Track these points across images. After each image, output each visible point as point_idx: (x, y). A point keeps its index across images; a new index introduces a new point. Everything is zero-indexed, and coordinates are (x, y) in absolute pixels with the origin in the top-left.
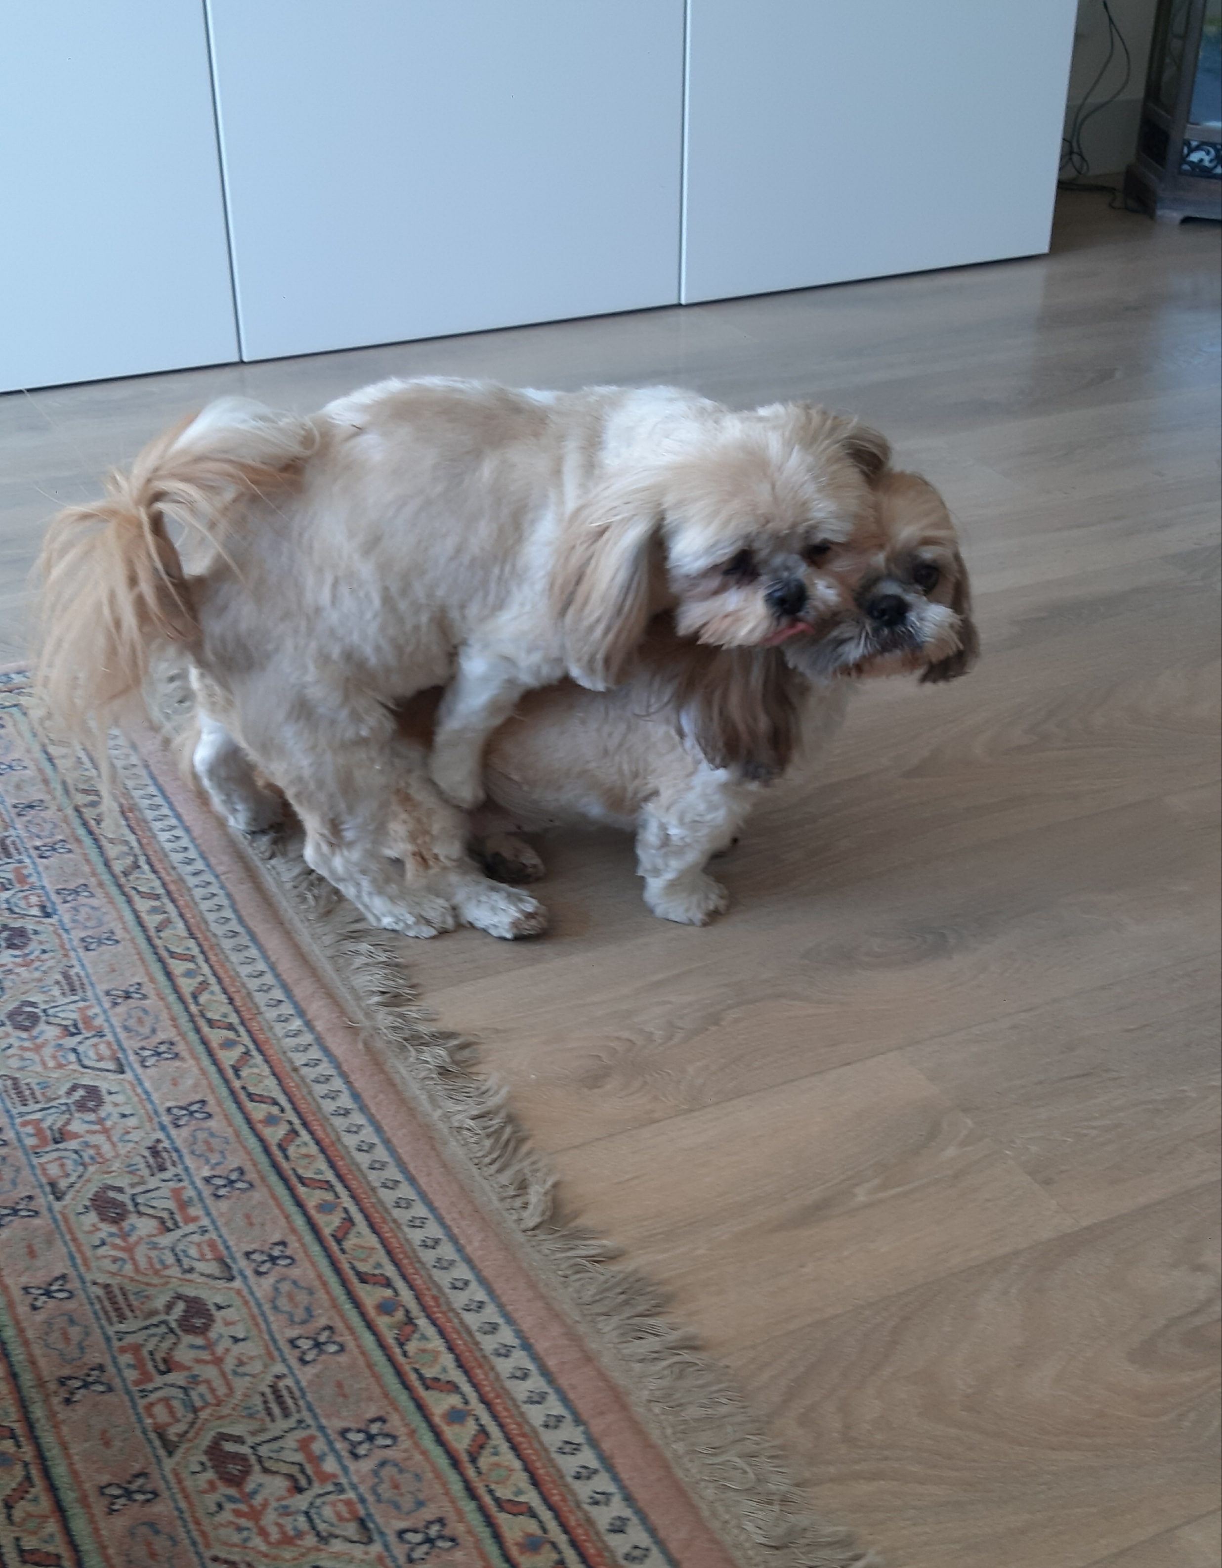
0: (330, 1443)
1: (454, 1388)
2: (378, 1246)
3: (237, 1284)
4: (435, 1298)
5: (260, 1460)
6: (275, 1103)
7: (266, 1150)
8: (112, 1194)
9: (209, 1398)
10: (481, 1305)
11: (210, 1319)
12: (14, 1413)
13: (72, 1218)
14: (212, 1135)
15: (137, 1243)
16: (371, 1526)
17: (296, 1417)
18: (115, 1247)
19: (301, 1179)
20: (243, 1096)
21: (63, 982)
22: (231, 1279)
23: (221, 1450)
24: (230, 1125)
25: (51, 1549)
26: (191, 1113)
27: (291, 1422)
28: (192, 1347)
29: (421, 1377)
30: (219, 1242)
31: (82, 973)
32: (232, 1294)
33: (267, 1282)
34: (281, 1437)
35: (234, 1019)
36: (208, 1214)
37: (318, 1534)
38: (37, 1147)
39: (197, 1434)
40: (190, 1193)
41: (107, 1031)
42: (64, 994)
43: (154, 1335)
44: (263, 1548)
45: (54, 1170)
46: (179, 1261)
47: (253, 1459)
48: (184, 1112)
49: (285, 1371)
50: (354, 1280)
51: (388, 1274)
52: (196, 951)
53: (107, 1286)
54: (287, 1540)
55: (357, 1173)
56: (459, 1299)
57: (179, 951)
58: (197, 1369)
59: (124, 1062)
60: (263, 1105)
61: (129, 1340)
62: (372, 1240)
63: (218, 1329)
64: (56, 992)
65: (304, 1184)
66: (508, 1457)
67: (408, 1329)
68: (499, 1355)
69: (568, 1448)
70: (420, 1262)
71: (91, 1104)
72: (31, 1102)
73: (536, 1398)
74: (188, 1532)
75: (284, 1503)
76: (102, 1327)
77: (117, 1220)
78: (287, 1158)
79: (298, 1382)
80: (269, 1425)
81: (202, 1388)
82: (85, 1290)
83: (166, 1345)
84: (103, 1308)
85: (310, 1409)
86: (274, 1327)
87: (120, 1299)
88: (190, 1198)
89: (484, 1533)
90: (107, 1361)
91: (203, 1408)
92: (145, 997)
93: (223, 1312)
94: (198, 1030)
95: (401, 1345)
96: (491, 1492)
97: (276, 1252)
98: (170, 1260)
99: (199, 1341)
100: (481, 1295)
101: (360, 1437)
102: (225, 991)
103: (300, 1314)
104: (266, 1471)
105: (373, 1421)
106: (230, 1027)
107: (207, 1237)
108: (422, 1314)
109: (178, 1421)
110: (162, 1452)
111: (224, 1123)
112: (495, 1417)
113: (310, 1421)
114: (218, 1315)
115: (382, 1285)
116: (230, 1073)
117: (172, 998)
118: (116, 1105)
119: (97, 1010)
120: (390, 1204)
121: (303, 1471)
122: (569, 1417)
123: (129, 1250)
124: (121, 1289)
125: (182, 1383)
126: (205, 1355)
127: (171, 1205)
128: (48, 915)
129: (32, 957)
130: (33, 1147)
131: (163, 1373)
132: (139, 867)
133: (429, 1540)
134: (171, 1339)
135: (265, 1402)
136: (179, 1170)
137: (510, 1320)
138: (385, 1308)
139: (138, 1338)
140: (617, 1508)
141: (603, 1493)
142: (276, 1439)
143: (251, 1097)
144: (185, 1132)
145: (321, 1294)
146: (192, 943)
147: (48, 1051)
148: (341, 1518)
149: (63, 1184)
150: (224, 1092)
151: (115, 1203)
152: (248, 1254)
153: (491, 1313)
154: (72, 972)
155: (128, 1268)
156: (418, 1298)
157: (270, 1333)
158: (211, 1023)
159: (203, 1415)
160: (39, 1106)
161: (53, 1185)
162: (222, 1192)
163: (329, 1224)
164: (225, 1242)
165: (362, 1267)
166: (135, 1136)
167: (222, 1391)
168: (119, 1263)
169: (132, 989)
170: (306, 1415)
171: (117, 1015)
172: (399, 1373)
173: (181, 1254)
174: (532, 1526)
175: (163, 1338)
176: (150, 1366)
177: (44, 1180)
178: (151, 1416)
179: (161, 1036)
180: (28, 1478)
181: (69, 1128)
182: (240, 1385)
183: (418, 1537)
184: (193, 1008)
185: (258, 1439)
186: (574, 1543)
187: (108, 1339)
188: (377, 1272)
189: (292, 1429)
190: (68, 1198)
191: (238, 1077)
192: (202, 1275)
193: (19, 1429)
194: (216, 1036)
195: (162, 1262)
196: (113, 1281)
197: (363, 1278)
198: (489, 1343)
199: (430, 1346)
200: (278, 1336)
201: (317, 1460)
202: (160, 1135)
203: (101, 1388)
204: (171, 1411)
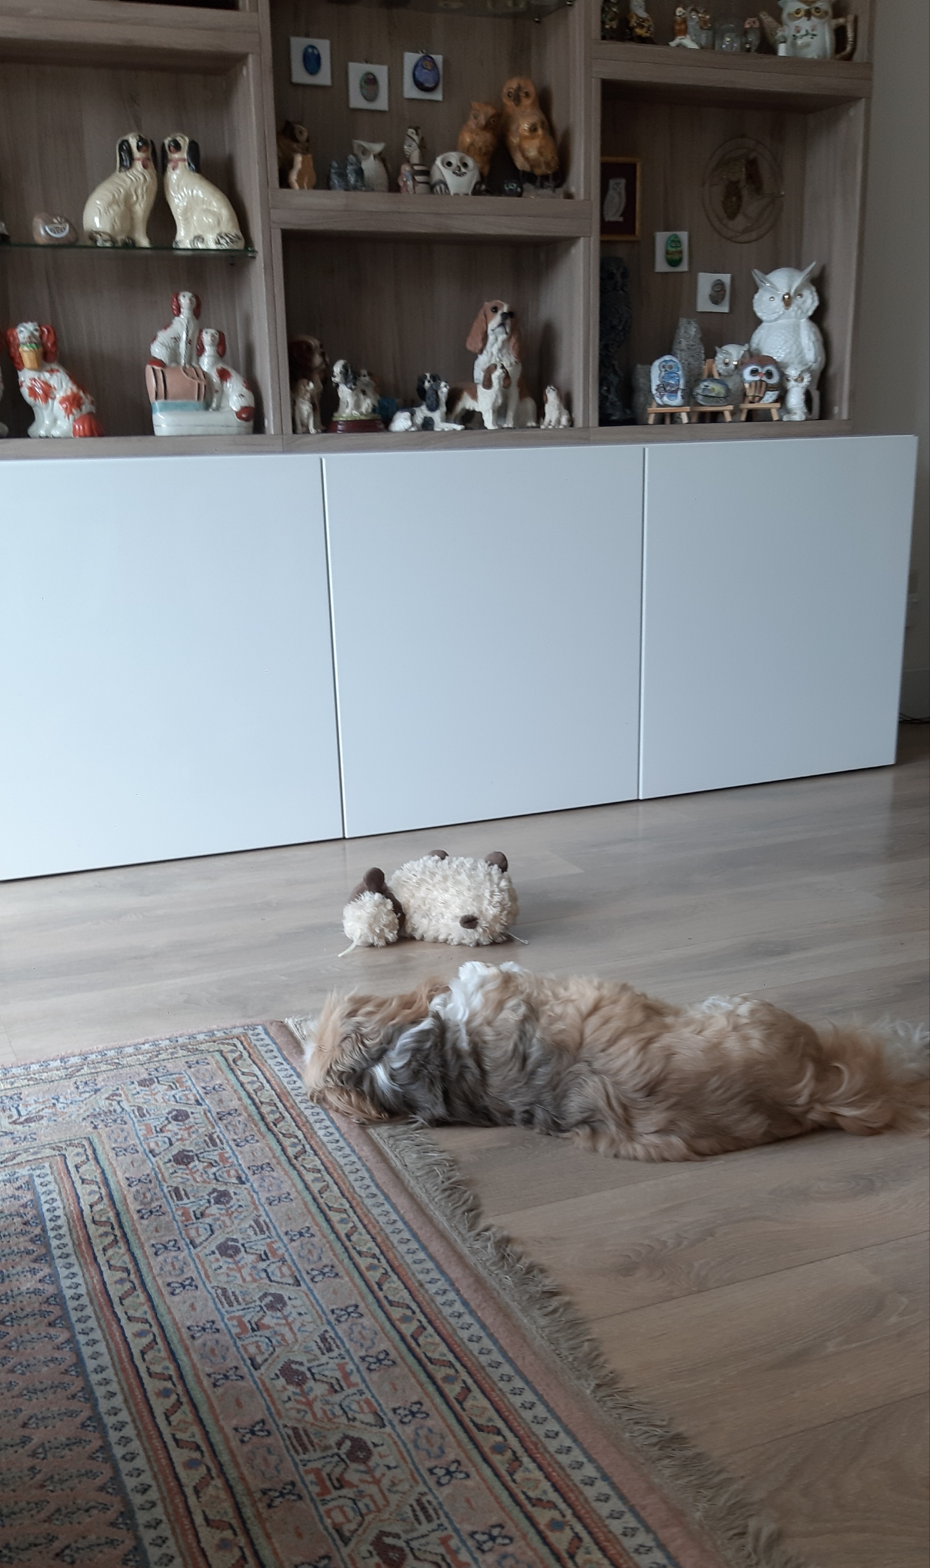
0: (463, 1542)
1: (553, 1506)
2: (489, 1406)
3: (388, 1429)
4: (536, 1445)
5: (412, 1549)
6: (408, 1307)
7: (403, 1338)
8: (294, 1366)
9: (372, 1507)
10: (569, 1449)
11: (369, 1454)
12: (231, 1513)
13: (267, 1381)
14: (364, 1328)
15: (315, 1399)
17: (436, 1522)
18: (298, 1402)
19: (430, 1359)
20: (385, 1302)
21: (255, 1226)
22: (384, 1426)
23: (384, 1543)
24: (377, 1321)
26: (349, 1314)
27: (434, 1525)
28: (357, 1471)
29: (528, 1498)
30: (373, 1400)
31: (267, 1220)
32: (385, 1436)
33: (409, 1430)
34: (427, 1535)
35: (377, 1251)
36: (364, 1381)
38: (240, 1334)
39: (365, 1531)
40: (350, 1367)
41: (287, 1257)
42: (256, 1234)
43: (330, 1462)
45: (252, 1350)
46: (345, 1412)
47: (407, 1550)
48: (343, 1312)
49: (425, 1490)
50: (474, 1430)
51: (498, 1426)
52: (347, 1206)
53: (295, 1429)
55: (471, 1357)
56: (552, 1445)
57: (335, 1206)
58: (362, 1487)
59: (299, 1278)
60: (400, 1309)
61: (312, 1465)
62: (486, 1403)
63: (375, 1460)
64: (251, 1232)
65: (432, 1363)
66: (597, 1555)
67: (516, 1464)
68: (586, 1484)
69: (642, 1550)
70: (521, 1418)
71: (279, 1306)
72: (235, 1304)
73: (616, 1515)
76: (292, 1456)
77: (300, 1384)
78: (419, 1345)
79: (436, 1498)
80: (416, 1525)
81: (367, 1500)
82: (278, 1429)
83: (338, 1470)
84: (292, 1443)
85: (447, 1516)
86: (416, 1460)
87: (305, 1438)
88: (352, 1371)
90: (297, 1479)
91: (367, 1514)
92: (313, 1235)
93: (380, 1449)
94: (351, 1258)
95: (511, 1475)
97: (415, 1408)
98: (339, 1412)
99: (362, 1467)
100: (568, 1442)
101: (485, 1537)
102: (369, 1233)
103: (435, 1450)
104: (416, 1558)
105: (493, 1526)
106: (374, 1256)
107: (364, 1397)
108: (525, 1454)
109: (349, 1521)
110: (339, 1542)
111: (373, 1320)
112: (586, 1527)
113: (446, 1524)
114: (375, 1451)
115: (494, 1434)
116: (376, 1287)
117: (332, 1237)
118: (294, 1307)
119: (280, 1244)
120: (496, 1378)
121: (444, 1559)
122: (642, 1529)
123: (309, 1404)
124: (305, 1431)
125: (351, 1495)
126: (367, 1478)
127: (338, 1375)
128: (243, 1183)
129: (233, 1209)
130: (236, 1334)
131: (336, 1488)
132: (305, 1152)
134: (343, 1466)
135: (414, 1511)
136: (342, 1351)
137: (591, 1460)
138: (499, 1449)
139: (318, 1465)
142: (423, 1536)
143: (391, 1303)
144: (344, 1326)
145: (450, 1438)
146: (344, 1201)
147: (245, 1272)
149: (259, 1359)
150: (370, 1298)
151: (297, 1372)
152: (394, 1410)
153: (577, 1454)
154: (261, 1220)
155: (309, 1417)
156: (521, 1441)
157: (414, 1463)
158: (360, 1253)
159: (368, 1518)
160: (240, 1307)
161: (252, 1360)
162: (373, 1367)
163: (453, 1390)
164: (377, 1401)
165: (479, 1421)
166: (310, 1328)
167: (381, 1502)
168: (303, 1413)
169: (303, 1231)
170: (443, 1519)
171: (293, 1248)
172: (512, 1495)
173: (347, 1409)
175: (337, 1465)
176: (328, 1483)
177: (246, 1357)
178: (330, 1517)
179: (325, 1261)
181: (263, 1321)
182: (394, 1499)
184: (348, 1243)
185: (409, 1536)
187: (296, 1465)
188: (490, 1424)
189: (434, 1530)
190: (263, 1369)
191: (381, 1290)
192: (362, 1423)
193: (235, 1522)
194: (363, 1263)
195: (334, 1414)
196: (299, 1426)
197: (480, 1428)
198: (577, 1476)
199: (531, 1476)
200: (420, 1467)
201: (454, 1553)
202: (329, 1328)
203: (293, 1498)
204: (345, 1515)
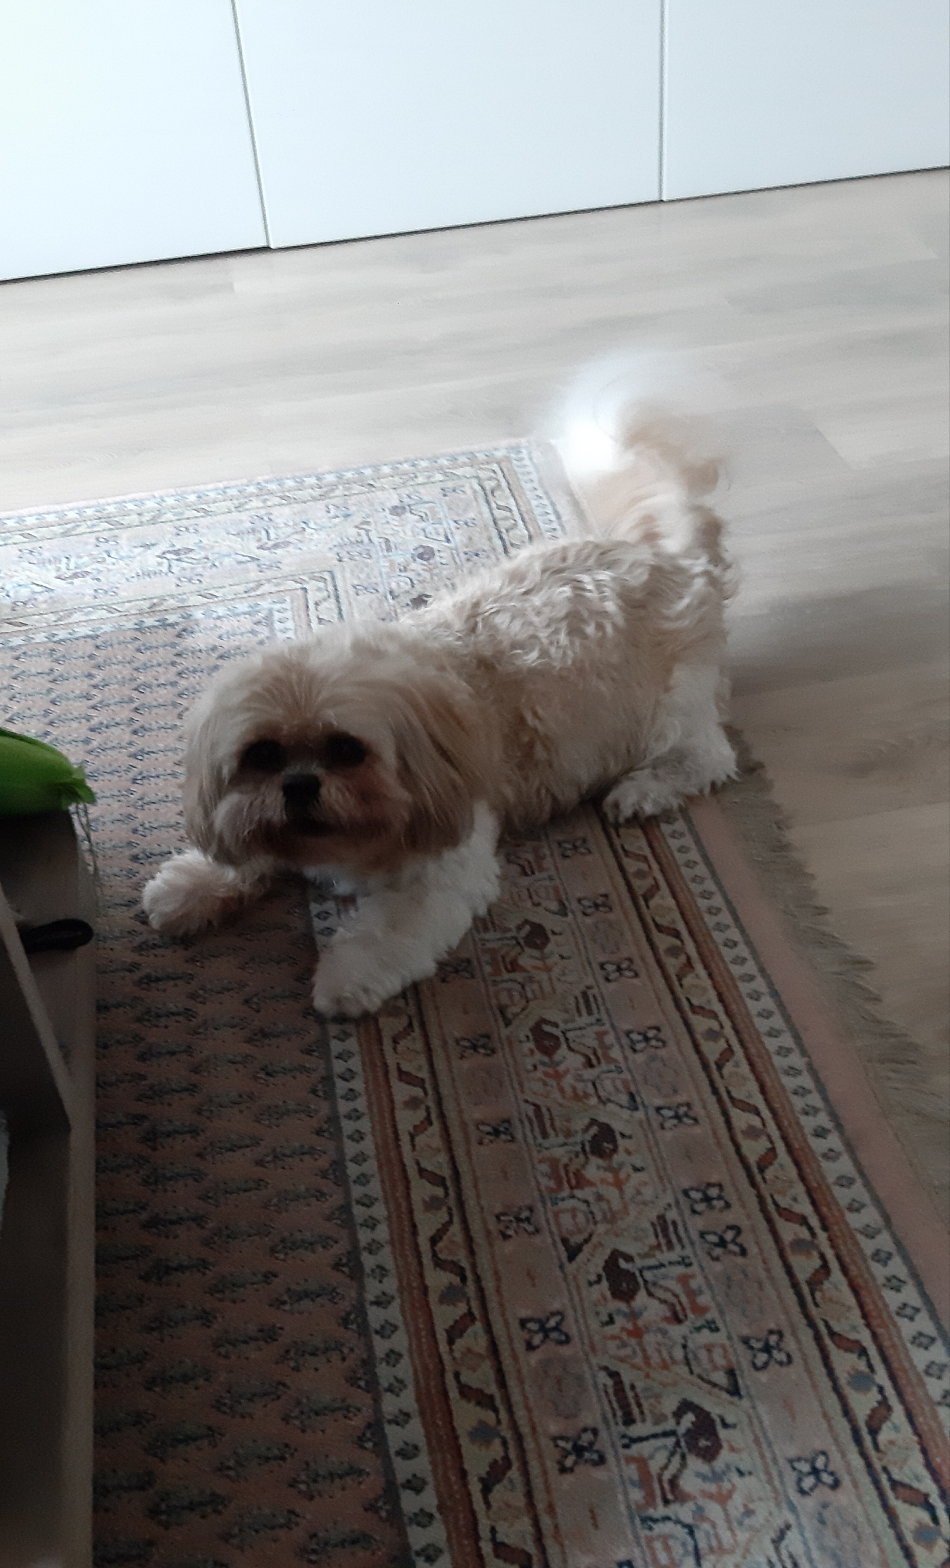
0: (618, 1039)
1: (714, 1015)
2: (675, 907)
3: (569, 919)
4: (711, 950)
5: (567, 1039)
9: (539, 993)
10: (744, 961)
11: (547, 940)
16: (638, 1099)
17: (596, 1015)
19: (627, 852)
22: (566, 915)
23: (542, 1030)
25: (420, 1075)
27: (592, 1019)
28: (532, 957)
29: (691, 1004)
30: (561, 888)
32: (565, 925)
33: (591, 921)
34: (584, 1028)
36: (557, 868)
37: (599, 1097)
43: (507, 945)
44: (560, 1100)
46: (531, 897)
47: (562, 1039)
49: (593, 983)
50: (654, 930)
51: (679, 928)
54: (576, 1097)
55: (668, 853)
56: (729, 954)
58: (533, 973)
61: (489, 945)
62: (671, 903)
63: (550, 947)
65: (628, 856)
66: (745, 1068)
67: (688, 969)
68: (752, 998)
69: (791, 1072)
70: (704, 922)
73: (774, 1033)
74: (511, 1080)
75: (580, 1072)
79: (601, 993)
80: (577, 1018)
81: (535, 986)
83: (513, 954)
85: (608, 1012)
86: (591, 952)
89: (720, 1120)
90: (474, 957)
91: (532, 1000)
93: (556, 937)
95: (680, 979)
96: (729, 1093)
97: (600, 901)
98: (525, 894)
99: (536, 953)
100: (746, 954)
101: (640, 1038)
103: (611, 945)
104: (570, 1049)
105: (650, 1028)
107: (553, 883)
108: (700, 961)
109: (515, 1005)
110: (501, 1023)
112: (741, 1040)
113: (606, 1020)
114: (553, 938)
115: (674, 936)
120: (688, 878)
121: (595, 1054)
122: (797, 1051)
125: (521, 980)
126: (540, 964)
131: (509, 971)
133: (677, 1117)
134: (518, 949)
135: (577, 1003)
137: (764, 974)
138: (674, 952)
140: (823, 1120)
141: (814, 1108)
142: (580, 1029)
145: (628, 935)
148: (617, 1090)
152: (579, 901)
153: (751, 967)
156: (699, 947)
157: (587, 956)
159: (532, 1004)
163: (642, 885)
164: (565, 889)
165: (661, 921)
167: (547, 990)
170: (604, 1015)
172: (675, 999)
173: (533, 893)
174: (756, 1122)
175: (513, 948)
176: (501, 965)
178: (497, 997)
180: (410, 1025)
182: (560, 988)
183: (671, 1113)
185: (567, 1027)
186: (785, 1138)
188: (671, 926)
189: (592, 1024)
192: (546, 910)
197: (660, 928)
198: (745, 988)
199: (701, 983)
200: (592, 959)
201: (606, 1048)
203: (467, 975)
204: (511, 996)
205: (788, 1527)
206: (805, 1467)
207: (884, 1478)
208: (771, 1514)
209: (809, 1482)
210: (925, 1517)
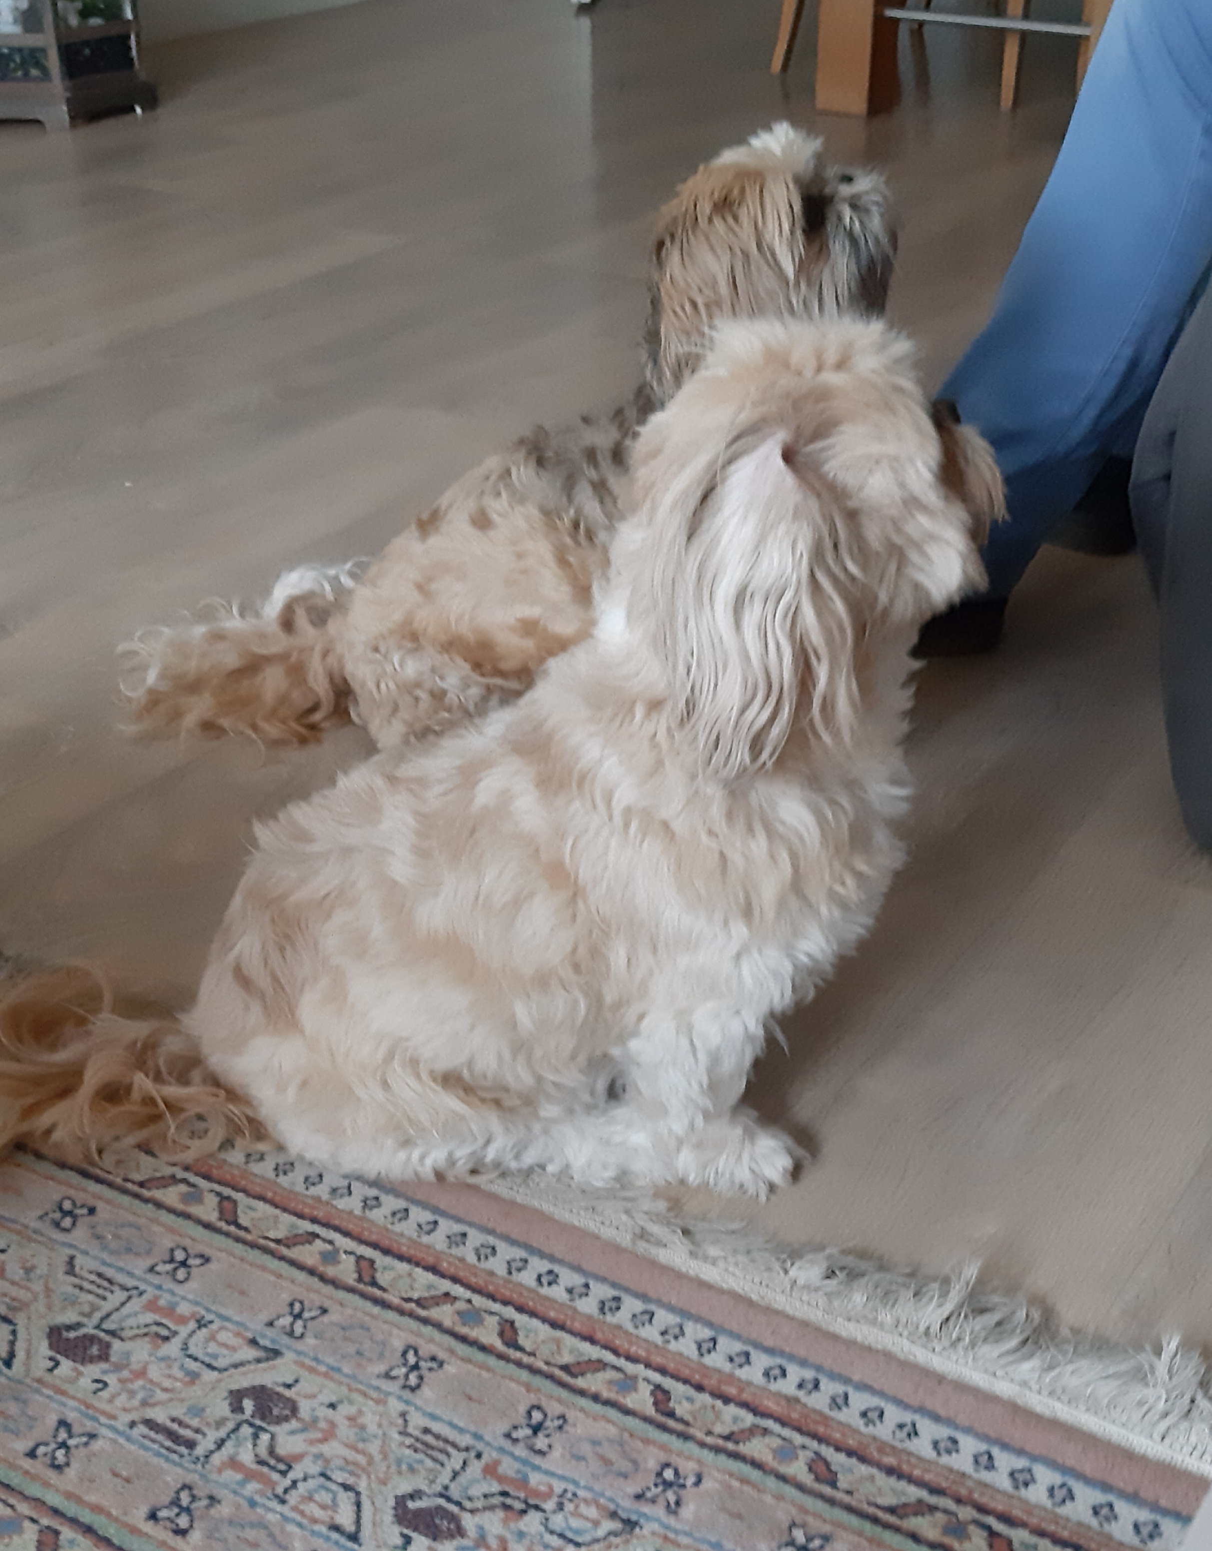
205: (72, 1258)
206: (58, 1215)
207: (129, 1186)
208: (50, 1258)
209: (67, 1222)
210: (183, 1188)
